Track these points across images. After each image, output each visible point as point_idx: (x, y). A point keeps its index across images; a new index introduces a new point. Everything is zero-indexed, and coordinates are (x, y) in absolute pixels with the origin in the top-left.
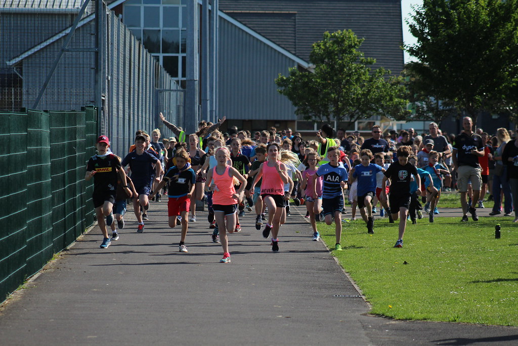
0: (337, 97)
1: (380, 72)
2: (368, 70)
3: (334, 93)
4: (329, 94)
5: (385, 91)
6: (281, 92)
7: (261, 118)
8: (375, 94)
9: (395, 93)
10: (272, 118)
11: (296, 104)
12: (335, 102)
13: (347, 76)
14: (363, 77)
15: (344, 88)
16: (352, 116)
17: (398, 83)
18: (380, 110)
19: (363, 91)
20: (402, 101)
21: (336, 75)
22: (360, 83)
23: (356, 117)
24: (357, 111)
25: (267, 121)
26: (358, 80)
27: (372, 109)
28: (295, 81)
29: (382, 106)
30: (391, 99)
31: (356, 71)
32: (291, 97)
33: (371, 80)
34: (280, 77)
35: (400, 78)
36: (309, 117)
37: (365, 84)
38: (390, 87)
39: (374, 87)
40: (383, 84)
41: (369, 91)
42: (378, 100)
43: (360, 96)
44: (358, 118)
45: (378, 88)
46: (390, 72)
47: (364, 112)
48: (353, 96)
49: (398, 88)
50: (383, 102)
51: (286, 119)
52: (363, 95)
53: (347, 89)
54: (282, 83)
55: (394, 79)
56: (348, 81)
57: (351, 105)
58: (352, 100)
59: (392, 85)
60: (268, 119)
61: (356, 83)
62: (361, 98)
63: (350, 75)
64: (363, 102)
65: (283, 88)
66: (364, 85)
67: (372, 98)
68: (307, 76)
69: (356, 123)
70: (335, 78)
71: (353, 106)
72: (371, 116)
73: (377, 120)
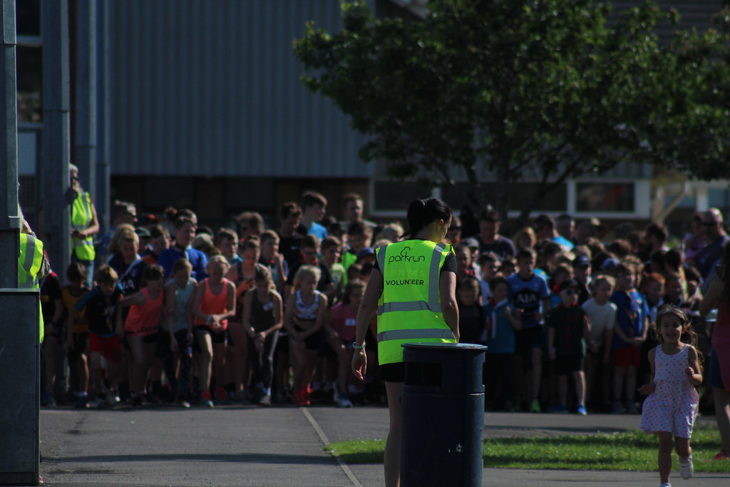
0: (499, 99)
1: (644, 17)
2: (605, 12)
3: (488, 88)
4: (473, 91)
5: (660, 80)
6: (312, 86)
7: (255, 171)
8: (625, 91)
9: (695, 86)
10: (292, 172)
11: (362, 126)
12: (494, 117)
13: (533, 30)
14: (587, 35)
15: (524, 69)
16: (549, 166)
17: (705, 51)
18: (644, 143)
19: (588, 80)
20: (718, 113)
21: (496, 27)
22: (577, 54)
23: (562, 168)
24: (569, 146)
25: (277, 182)
26: (569, 44)
27: (616, 140)
28: (360, 48)
29: (651, 131)
30: (680, 108)
31: (562, 15)
32: (347, 101)
33: (612, 45)
34: (311, 32)
35: (712, 37)
36: (408, 170)
37: (594, 57)
38: (677, 69)
39: (625, 67)
40: (654, 59)
41: (607, 81)
42: (636, 113)
43: (575, 98)
44: (573, 171)
45: (635, 69)
46: (678, 17)
47: (589, 152)
48: (555, 99)
49: (705, 69)
50: (651, 119)
51: (339, 173)
52: (586, 93)
53: (533, 74)
54: (315, 54)
55: (690, 38)
56: (535, 49)
57: (545, 127)
58: (551, 110)
59: (683, 60)
60: (279, 172)
61: (564, 53)
62: (580, 105)
63: (541, 28)
64: (587, 117)
65: (322, 71)
66: (589, 63)
67: (615, 105)
68: (401, 33)
69: (571, 186)
70: (493, 39)
71: (554, 132)
72: (613, 163)
73: (641, 175)
